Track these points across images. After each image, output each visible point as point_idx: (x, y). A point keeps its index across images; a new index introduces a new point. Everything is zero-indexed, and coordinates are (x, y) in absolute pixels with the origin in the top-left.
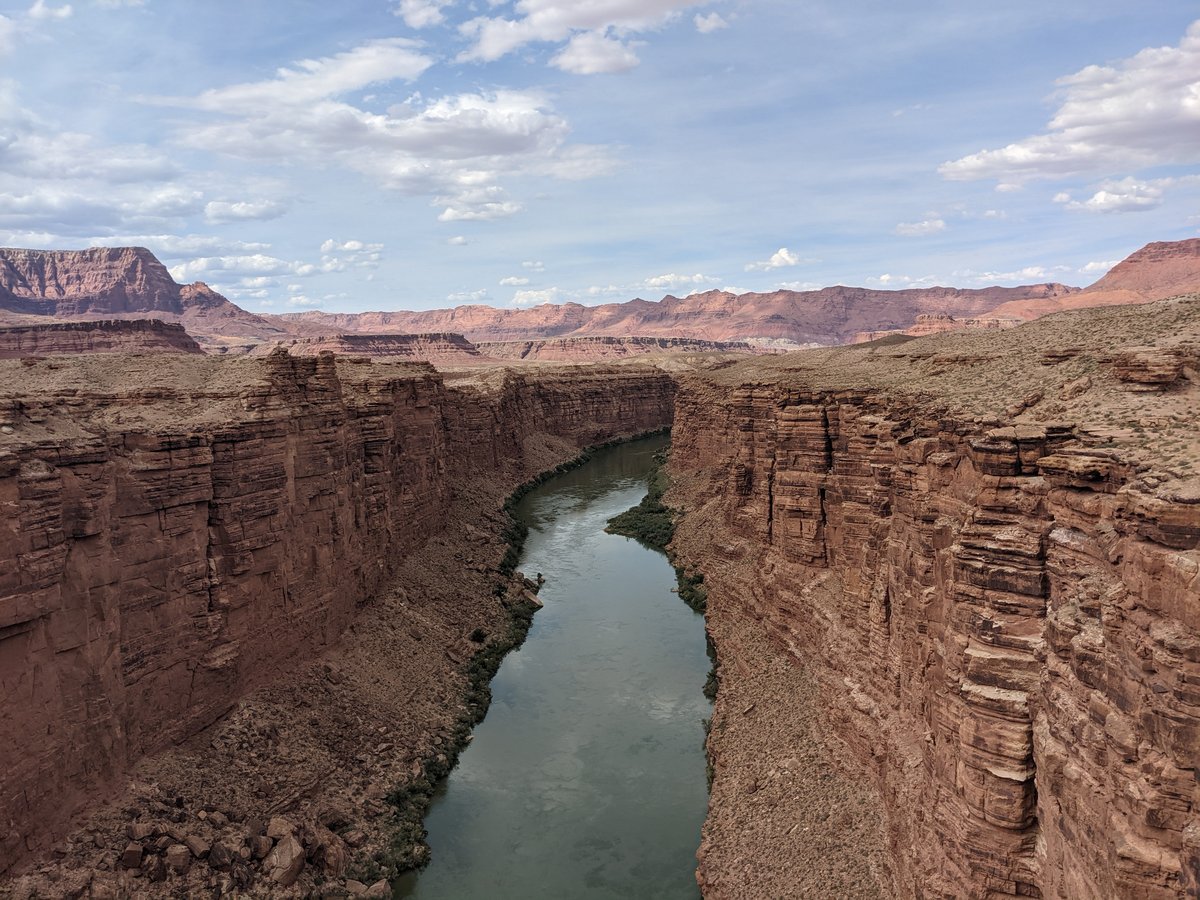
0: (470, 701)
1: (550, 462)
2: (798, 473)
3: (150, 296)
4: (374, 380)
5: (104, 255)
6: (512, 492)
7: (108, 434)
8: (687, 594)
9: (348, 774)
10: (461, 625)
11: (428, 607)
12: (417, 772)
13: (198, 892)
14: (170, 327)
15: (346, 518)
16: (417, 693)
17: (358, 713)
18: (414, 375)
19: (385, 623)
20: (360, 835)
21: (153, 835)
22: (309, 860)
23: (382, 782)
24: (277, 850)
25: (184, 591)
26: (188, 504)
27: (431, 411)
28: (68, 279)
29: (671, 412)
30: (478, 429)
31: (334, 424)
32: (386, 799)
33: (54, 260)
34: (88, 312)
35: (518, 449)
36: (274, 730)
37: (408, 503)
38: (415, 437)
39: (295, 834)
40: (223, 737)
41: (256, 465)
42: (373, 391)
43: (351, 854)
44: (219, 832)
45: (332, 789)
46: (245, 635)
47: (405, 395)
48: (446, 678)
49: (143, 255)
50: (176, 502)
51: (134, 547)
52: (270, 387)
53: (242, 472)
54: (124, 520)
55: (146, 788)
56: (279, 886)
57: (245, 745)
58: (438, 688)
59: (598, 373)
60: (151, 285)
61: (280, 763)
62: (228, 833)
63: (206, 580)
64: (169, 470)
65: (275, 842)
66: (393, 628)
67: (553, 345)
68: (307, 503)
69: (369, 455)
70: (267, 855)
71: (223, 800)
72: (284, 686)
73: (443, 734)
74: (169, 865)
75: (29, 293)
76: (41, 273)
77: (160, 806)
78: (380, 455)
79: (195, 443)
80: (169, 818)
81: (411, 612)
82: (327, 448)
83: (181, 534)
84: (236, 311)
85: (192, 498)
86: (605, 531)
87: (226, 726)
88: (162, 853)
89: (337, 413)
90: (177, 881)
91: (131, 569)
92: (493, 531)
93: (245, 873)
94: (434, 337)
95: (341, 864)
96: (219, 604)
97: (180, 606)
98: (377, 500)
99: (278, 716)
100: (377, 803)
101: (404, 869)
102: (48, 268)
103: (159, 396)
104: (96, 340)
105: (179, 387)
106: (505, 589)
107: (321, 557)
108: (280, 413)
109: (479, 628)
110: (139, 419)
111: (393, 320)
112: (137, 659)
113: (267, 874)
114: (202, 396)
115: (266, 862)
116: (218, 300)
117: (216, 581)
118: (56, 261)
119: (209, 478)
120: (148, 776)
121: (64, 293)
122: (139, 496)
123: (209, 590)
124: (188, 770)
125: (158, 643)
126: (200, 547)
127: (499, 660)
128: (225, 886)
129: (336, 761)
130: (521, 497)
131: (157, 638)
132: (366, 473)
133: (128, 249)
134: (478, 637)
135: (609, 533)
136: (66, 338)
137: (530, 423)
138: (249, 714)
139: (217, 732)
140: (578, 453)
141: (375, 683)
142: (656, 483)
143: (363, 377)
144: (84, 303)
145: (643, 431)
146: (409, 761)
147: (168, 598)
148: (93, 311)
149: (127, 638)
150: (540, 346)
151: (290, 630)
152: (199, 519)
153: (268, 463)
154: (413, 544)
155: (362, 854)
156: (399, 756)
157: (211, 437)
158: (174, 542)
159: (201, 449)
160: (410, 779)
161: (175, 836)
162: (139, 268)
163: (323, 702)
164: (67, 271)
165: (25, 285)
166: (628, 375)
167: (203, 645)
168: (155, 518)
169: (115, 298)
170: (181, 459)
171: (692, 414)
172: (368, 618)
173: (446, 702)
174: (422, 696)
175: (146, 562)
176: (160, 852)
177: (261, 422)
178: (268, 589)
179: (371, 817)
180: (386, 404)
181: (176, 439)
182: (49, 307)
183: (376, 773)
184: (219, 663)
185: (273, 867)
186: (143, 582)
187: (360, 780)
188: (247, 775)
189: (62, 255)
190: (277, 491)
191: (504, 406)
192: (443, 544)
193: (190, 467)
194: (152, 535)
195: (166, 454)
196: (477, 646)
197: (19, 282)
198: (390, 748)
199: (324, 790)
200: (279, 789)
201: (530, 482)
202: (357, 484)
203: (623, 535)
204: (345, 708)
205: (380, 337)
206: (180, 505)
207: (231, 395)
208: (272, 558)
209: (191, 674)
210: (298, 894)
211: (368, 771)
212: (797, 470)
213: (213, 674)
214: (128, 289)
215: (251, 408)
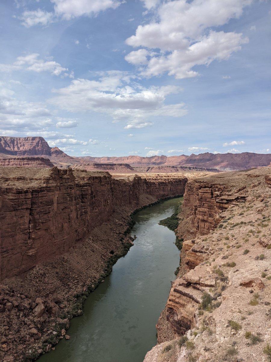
0: (105, 271)
1: (147, 202)
2: (204, 209)
3: (43, 151)
4: (86, 176)
5: (30, 139)
6: (134, 211)
7: (2, 189)
8: (177, 244)
9: (64, 288)
10: (107, 248)
11: (98, 243)
12: (85, 289)
13: (13, 316)
14: (46, 160)
15: (73, 215)
16: (90, 267)
17: (70, 271)
18: (101, 175)
19: (84, 246)
20: (64, 305)
21: (3, 299)
22: (47, 311)
23: (74, 291)
24: (37, 307)
25: (21, 233)
26: (24, 209)
27: (105, 186)
28: (21, 145)
29: (184, 189)
30: (125, 192)
31: (71, 188)
32: (74, 296)
33: (17, 140)
34: (26, 155)
35: (137, 199)
36: (45, 274)
37: (97, 212)
38: (100, 193)
39: (43, 303)
40: (30, 275)
41: (45, 199)
42: (85, 180)
43: (61, 311)
44: (22, 300)
45: (59, 292)
46: (39, 247)
47: (98, 181)
48: (100, 263)
49: (41, 139)
50: (20, 208)
51: (7, 220)
52: (50, 177)
53: (40, 201)
54: (5, 212)
55: (4, 287)
56: (36, 317)
57: (35, 277)
58: (96, 266)
59: (165, 177)
60: (43, 148)
61: (45, 283)
62: (25, 301)
63: (28, 230)
64: (19, 199)
65: (37, 305)
66: (86, 248)
67: (156, 168)
68: (61, 210)
69: (83, 198)
70: (35, 308)
71: (26, 292)
72: (50, 262)
73: (95, 279)
74: (6, 308)
75: (10, 149)
76: (13, 143)
77: (7, 292)
78: (86, 198)
79: (26, 192)
80: (9, 295)
81: (93, 244)
82: (68, 195)
83: (21, 217)
84: (66, 156)
85: (25, 207)
86: (159, 224)
87: (32, 272)
88: (5, 304)
89: (72, 185)
90: (8, 313)
91: (6, 226)
92: (124, 222)
93: (27, 312)
94: (121, 165)
95: (57, 313)
96: (32, 237)
97: (20, 237)
98: (85, 211)
99: (47, 270)
100: (71, 297)
101: (74, 316)
102: (15, 142)
103: (21, 179)
104: (25, 163)
105: (27, 176)
106: (124, 239)
107: (64, 226)
108: (52, 185)
109: (113, 250)
110: (14, 185)
111: (110, 159)
112: (6, 251)
113: (34, 313)
114: (33, 179)
115: (34, 310)
116: (61, 152)
117: (31, 231)
118: (18, 140)
119: (30, 202)
120: (6, 284)
121: (19, 149)
122: (10, 206)
123: (29, 233)
124: (18, 283)
125: (13, 247)
126: (27, 221)
127: (117, 260)
128: (21, 315)
129: (62, 284)
130: (136, 213)
131: (12, 246)
132: (82, 203)
133: (37, 137)
134: (112, 252)
135: (160, 224)
136: (17, 162)
137: (142, 191)
138: (38, 269)
139: (29, 273)
140: (156, 200)
141: (77, 263)
142: (178, 210)
143: (83, 175)
144: (24, 152)
145: (178, 195)
146: (83, 286)
147: (17, 234)
148: (27, 154)
149: (4, 245)
150: (152, 168)
151: (54, 246)
152: (27, 213)
153: (48, 198)
154: (97, 224)
155: (64, 311)
156: (80, 284)
157: (31, 190)
158: (19, 219)
159: (28, 194)
160: (82, 291)
161: (9, 300)
162: (40, 143)
163: (61, 267)
164: (20, 143)
165: (9, 147)
166: (174, 178)
167: (26, 248)
168: (14, 212)
169: (33, 151)
170: (22, 196)
171: (189, 190)
172: (79, 245)
173: (98, 270)
174: (91, 268)
175: (10, 224)
176: (4, 304)
177: (47, 187)
178: (47, 234)
179: (68, 301)
180: (89, 184)
181: (21, 191)
182: (15, 153)
183: (73, 289)
184: (30, 254)
185: (35, 312)
186: (9, 230)
187: (68, 290)
188: (35, 286)
189: (19, 139)
190: (50, 206)
191: (133, 185)
192: (107, 225)
193: (25, 199)
194: (13, 217)
195: (18, 195)
196: (111, 255)
197: (8, 146)
198: (78, 282)
199: (57, 292)
200: (43, 290)
201: (140, 208)
202: (78, 206)
203: (164, 225)
204: (67, 270)
205: (105, 164)
206: (21, 209)
207: (40, 179)
208: (48, 225)
209: (22, 256)
210: (42, 320)
211: (70, 288)
212: (204, 208)
213: (28, 257)
214: (37, 148)
215: (44, 183)
